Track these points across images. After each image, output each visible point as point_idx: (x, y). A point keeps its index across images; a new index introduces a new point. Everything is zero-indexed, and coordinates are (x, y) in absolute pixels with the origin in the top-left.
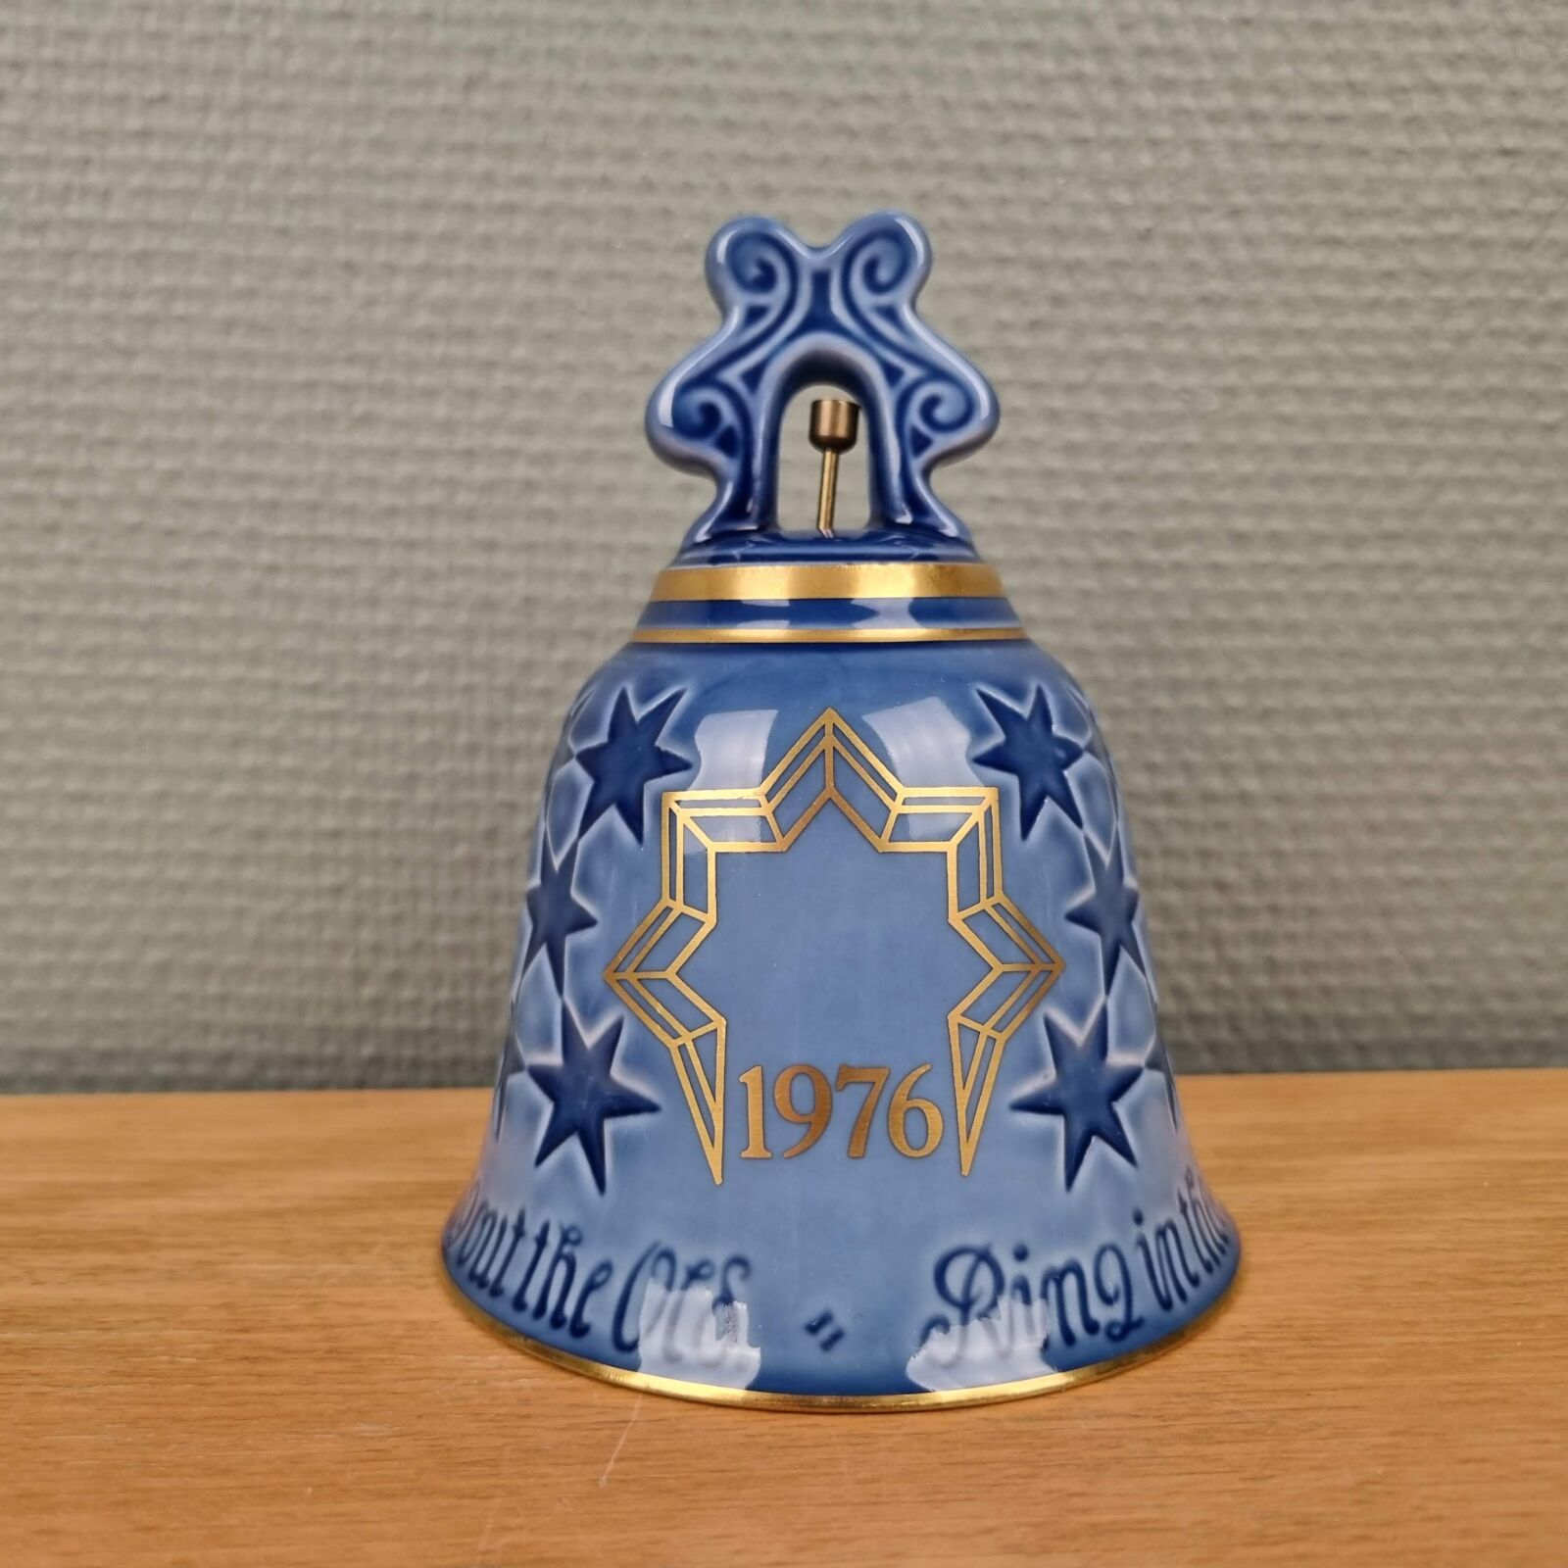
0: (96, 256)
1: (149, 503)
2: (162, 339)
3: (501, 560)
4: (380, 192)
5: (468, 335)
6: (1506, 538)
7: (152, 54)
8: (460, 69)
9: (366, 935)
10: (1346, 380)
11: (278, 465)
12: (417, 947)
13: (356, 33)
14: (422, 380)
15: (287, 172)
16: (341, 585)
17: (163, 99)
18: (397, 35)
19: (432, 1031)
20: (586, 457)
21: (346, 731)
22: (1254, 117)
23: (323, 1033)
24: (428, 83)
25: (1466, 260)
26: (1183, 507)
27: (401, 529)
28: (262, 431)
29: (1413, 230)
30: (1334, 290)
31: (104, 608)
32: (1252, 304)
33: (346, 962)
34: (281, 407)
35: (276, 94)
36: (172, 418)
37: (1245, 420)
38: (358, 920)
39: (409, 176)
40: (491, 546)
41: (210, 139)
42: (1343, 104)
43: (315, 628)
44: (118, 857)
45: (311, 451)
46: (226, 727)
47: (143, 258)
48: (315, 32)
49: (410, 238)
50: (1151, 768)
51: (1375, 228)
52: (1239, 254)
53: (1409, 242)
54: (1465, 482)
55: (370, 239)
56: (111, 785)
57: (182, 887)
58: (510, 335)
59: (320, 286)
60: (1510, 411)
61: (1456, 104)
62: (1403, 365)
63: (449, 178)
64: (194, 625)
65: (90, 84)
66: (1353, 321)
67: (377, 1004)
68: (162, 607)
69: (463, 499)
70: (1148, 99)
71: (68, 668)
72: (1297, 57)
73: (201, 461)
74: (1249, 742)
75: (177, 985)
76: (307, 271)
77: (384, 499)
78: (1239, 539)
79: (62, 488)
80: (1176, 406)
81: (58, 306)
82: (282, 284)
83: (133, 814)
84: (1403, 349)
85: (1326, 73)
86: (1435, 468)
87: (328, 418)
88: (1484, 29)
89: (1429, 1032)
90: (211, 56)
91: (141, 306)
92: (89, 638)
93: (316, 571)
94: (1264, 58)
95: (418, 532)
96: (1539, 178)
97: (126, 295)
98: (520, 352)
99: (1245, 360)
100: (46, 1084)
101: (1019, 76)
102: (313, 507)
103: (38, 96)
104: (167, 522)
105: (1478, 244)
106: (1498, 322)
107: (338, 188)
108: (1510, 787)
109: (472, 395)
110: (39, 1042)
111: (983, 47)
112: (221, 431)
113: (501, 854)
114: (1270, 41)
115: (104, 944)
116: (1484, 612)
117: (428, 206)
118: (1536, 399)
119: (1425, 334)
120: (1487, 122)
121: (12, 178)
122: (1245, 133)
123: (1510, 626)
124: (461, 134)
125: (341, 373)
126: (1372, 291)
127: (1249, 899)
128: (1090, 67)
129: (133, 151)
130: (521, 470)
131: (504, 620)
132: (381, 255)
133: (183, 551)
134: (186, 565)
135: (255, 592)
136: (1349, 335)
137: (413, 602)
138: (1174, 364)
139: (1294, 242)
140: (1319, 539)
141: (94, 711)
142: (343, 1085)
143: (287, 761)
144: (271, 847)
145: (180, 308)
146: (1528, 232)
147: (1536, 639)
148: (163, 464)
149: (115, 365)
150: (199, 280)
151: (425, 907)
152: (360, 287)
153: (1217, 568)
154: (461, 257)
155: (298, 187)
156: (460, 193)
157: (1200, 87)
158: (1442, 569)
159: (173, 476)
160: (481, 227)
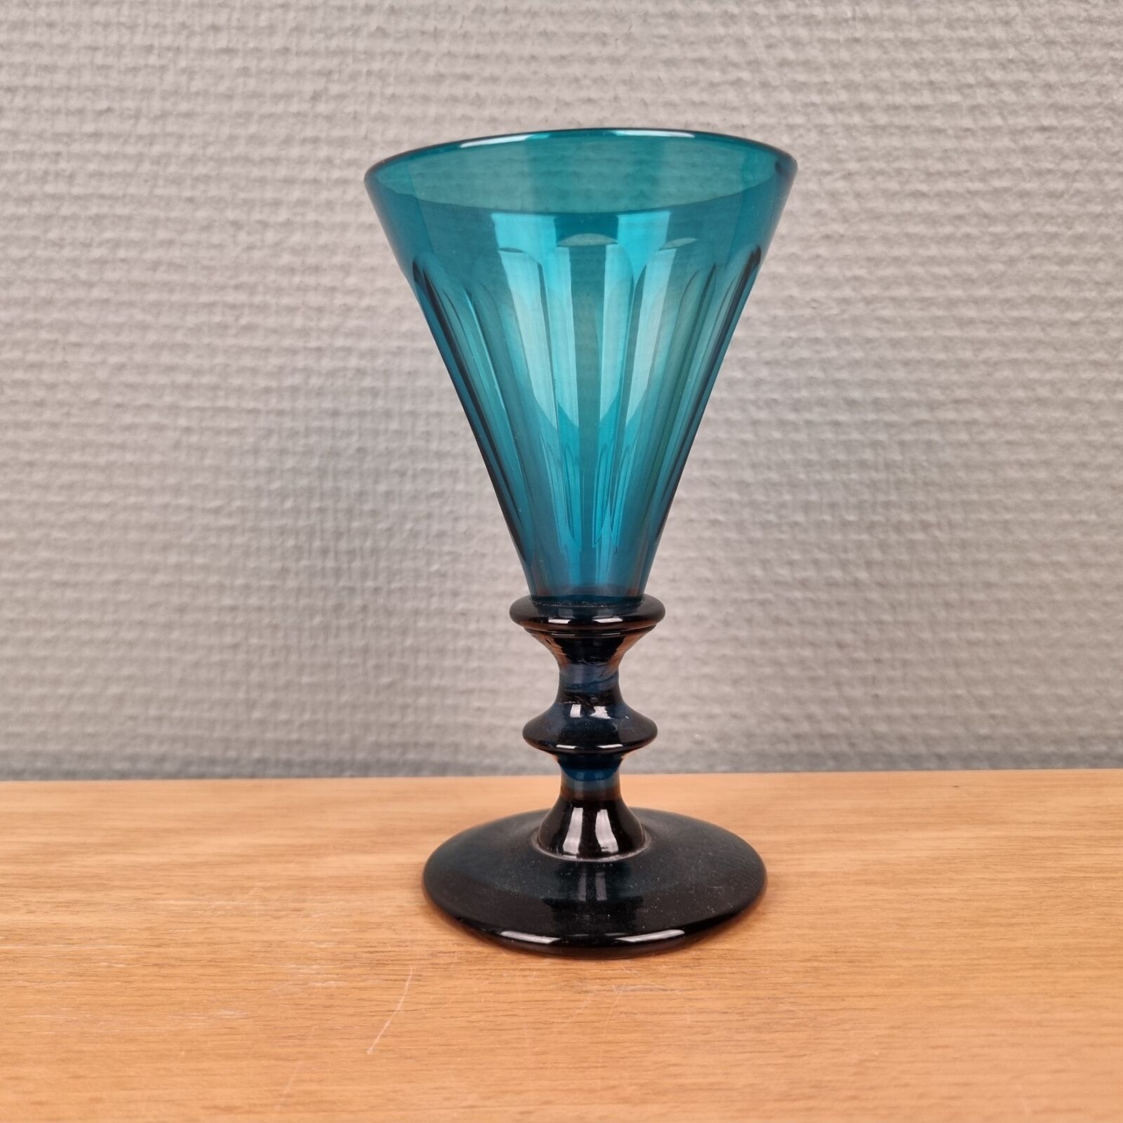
0: (65, 219)
1: (104, 386)
2: (110, 275)
3: (342, 423)
4: (256, 172)
5: (316, 269)
6: (1042, 402)
7: (100, 80)
8: (308, 87)
9: (255, 676)
10: (928, 292)
11: (191, 359)
12: (288, 686)
13: (238, 63)
14: (286, 301)
15: (193, 159)
16: (234, 441)
17: (109, 110)
18: (266, 63)
19: (299, 742)
20: (399, 352)
21: (239, 540)
22: (862, 108)
23: (226, 742)
24: (287, 96)
25: (1016, 206)
26: (811, 382)
27: (273, 402)
28: (179, 337)
29: (977, 186)
30: (920, 229)
31: (76, 457)
32: (861, 240)
33: (241, 695)
34: (191, 320)
35: (184, 107)
36: (119, 328)
37: (856, 321)
38: (249, 666)
39: (276, 161)
40: (335, 414)
41: (140, 138)
42: (926, 98)
43: (217, 470)
44: (88, 624)
45: (212, 350)
46: (160, 537)
47: (97, 220)
48: (210, 62)
49: (276, 204)
50: (791, 563)
51: (949, 184)
52: (852, 205)
53: (974, 193)
54: (1014, 363)
55: (249, 204)
56: (83, 576)
57: (131, 644)
58: (345, 269)
59: (216, 238)
60: (1047, 312)
61: (1008, 96)
62: (969, 281)
63: (302, 161)
64: (137, 469)
65: (59, 102)
66: (933, 250)
67: (262, 722)
68: (114, 456)
69: (315, 381)
70: (786, 97)
71: (52, 498)
72: (893, 64)
73: (139, 357)
74: (860, 545)
75: (129, 710)
76: (207, 227)
77: (262, 383)
78: (852, 404)
79: (47, 376)
80: (808, 312)
81: (41, 253)
82: (190, 237)
83: (98, 596)
84: (970, 270)
85: (913, 76)
86: (993, 353)
87: (224, 327)
88: (1028, 41)
89: (987, 747)
90: (140, 81)
91: (96, 253)
92: (66, 478)
93: (218, 432)
94: (868, 66)
95: (286, 405)
96: (1067, 147)
97: (87, 245)
98: (352, 281)
99: (856, 278)
100: (45, 775)
101: (695, 82)
102: (215, 388)
103: (23, 110)
104: (118, 399)
105: (1023, 195)
106: (1038, 250)
107: (227, 169)
108: (1047, 577)
109: (320, 310)
110: (39, 747)
111: (670, 63)
112: (152, 337)
113: (344, 622)
114: (874, 54)
115: (80, 682)
116: (1029, 455)
117: (289, 182)
118: (1065, 304)
119: (985, 259)
120: (1030, 108)
121: (9, 166)
122: (856, 119)
123: (1047, 463)
124: (309, 132)
125: (231, 297)
126: (948, 229)
127: (860, 655)
128: (745, 75)
129: (89, 147)
130: (353, 362)
131: (343, 464)
132: (256, 216)
133: (128, 419)
134: (130, 428)
135: (177, 446)
136: (932, 260)
137: (282, 452)
138: (805, 283)
139: (890, 196)
140: (909, 404)
141: (71, 526)
142: (240, 776)
143: (199, 560)
144: (189, 618)
145: (122, 253)
146: (1060, 186)
147: (1065, 473)
148: (114, 359)
149: (79, 293)
150: (135, 235)
151: (293, 658)
152: (243, 237)
153: (837, 424)
154: (311, 216)
155: (200, 170)
156: (310, 172)
157: (823, 88)
158: (996, 424)
159: (121, 368)
160: (324, 195)
